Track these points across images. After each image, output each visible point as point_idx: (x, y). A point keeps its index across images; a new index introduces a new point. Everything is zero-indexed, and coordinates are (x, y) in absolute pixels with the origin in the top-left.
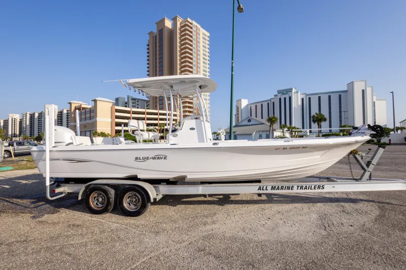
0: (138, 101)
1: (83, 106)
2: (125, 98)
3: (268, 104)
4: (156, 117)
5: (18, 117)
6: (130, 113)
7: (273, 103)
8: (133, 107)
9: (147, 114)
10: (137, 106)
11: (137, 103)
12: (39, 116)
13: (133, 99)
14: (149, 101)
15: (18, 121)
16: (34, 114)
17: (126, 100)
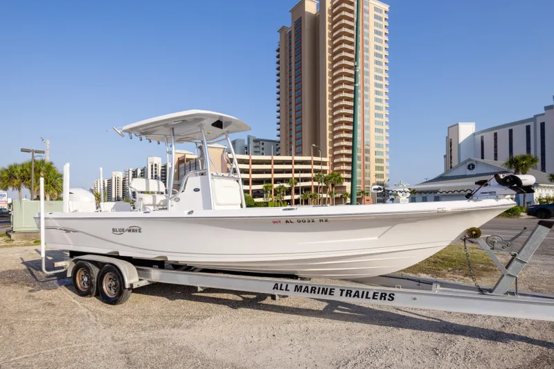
0: (263, 144)
1: (188, 156)
2: (244, 140)
3: (528, 128)
4: (289, 167)
5: (121, 175)
6: (248, 164)
7: (543, 125)
8: (256, 153)
9: (275, 164)
10: (262, 151)
11: (262, 146)
12: (141, 173)
13: (256, 141)
14: (279, 142)
15: (122, 180)
16: (136, 171)
17: (246, 143)
